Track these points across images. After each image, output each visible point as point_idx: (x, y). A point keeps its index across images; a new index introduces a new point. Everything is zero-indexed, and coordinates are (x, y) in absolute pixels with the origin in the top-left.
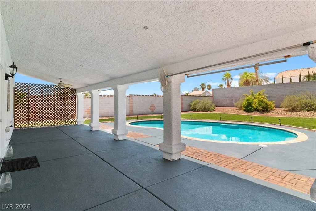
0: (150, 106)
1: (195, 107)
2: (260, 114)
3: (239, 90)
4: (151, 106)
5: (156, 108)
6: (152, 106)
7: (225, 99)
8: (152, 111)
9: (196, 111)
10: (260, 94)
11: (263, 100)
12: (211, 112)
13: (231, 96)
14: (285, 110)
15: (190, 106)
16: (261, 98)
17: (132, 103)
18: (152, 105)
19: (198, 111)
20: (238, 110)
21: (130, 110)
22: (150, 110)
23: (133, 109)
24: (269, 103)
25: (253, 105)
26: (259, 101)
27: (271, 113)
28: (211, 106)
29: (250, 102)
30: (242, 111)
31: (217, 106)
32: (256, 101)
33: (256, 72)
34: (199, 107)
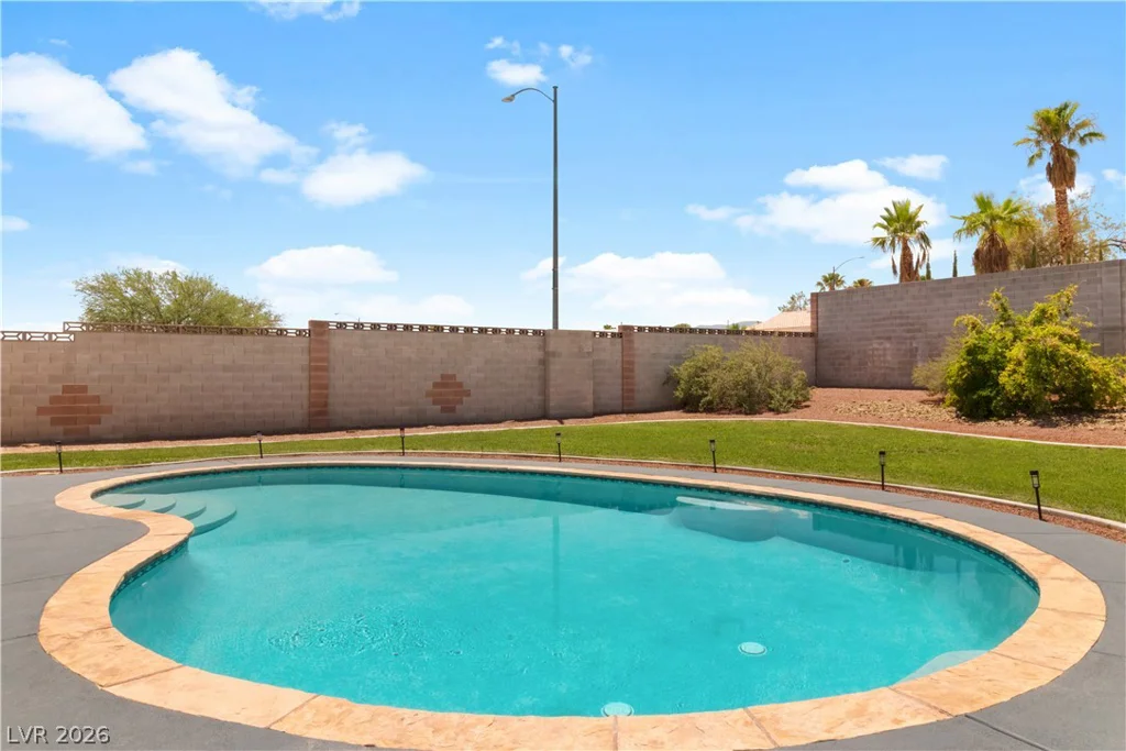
0: (431, 383)
1: (696, 391)
2: (1037, 428)
3: (951, 295)
4: (436, 385)
5: (468, 394)
6: (447, 382)
7: (875, 346)
8: (443, 410)
9: (696, 411)
10: (1043, 312)
11: (1056, 348)
12: (783, 418)
13: (908, 331)
15: (671, 381)
16: (1046, 336)
17: (325, 369)
18: (443, 376)
19: (710, 409)
20: (927, 407)
21: (310, 405)
22: (435, 403)
23: (327, 396)
24: (1095, 364)
25: (1003, 378)
26: (1033, 355)
27: (1102, 423)
28: (787, 384)
29: (986, 358)
30: (946, 414)
31: (819, 385)
32: (1018, 351)
33: (1061, 200)
34: (715, 386)
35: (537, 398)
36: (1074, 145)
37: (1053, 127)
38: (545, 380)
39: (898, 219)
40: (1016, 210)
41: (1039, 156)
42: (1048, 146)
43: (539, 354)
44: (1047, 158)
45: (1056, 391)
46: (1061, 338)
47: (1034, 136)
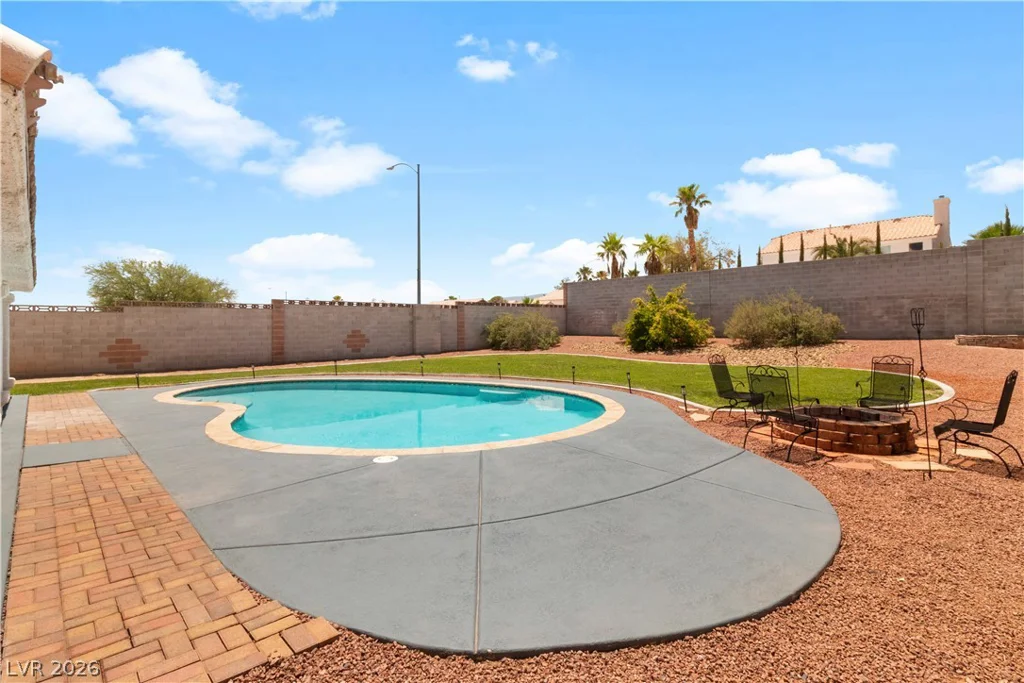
0: (346, 335)
1: (498, 338)
4: (349, 336)
5: (368, 341)
6: (355, 334)
7: (597, 313)
8: (353, 351)
9: (499, 349)
10: (671, 296)
11: (674, 315)
12: (545, 352)
13: (614, 305)
14: (735, 343)
15: (485, 332)
16: (670, 309)
17: (282, 328)
18: (353, 332)
19: (506, 348)
20: (618, 346)
21: (273, 349)
22: (348, 347)
23: (283, 344)
24: (692, 323)
25: (651, 331)
26: (665, 319)
27: (694, 353)
28: (548, 334)
29: (644, 320)
30: (626, 348)
31: (566, 335)
32: (657, 317)
33: (691, 236)
34: (508, 336)
35: (409, 343)
36: (697, 207)
37: (687, 196)
38: (413, 333)
39: (610, 243)
40: (664, 242)
41: (681, 211)
42: (685, 206)
43: (409, 318)
44: (685, 213)
45: (677, 337)
46: (678, 310)
47: (678, 200)
